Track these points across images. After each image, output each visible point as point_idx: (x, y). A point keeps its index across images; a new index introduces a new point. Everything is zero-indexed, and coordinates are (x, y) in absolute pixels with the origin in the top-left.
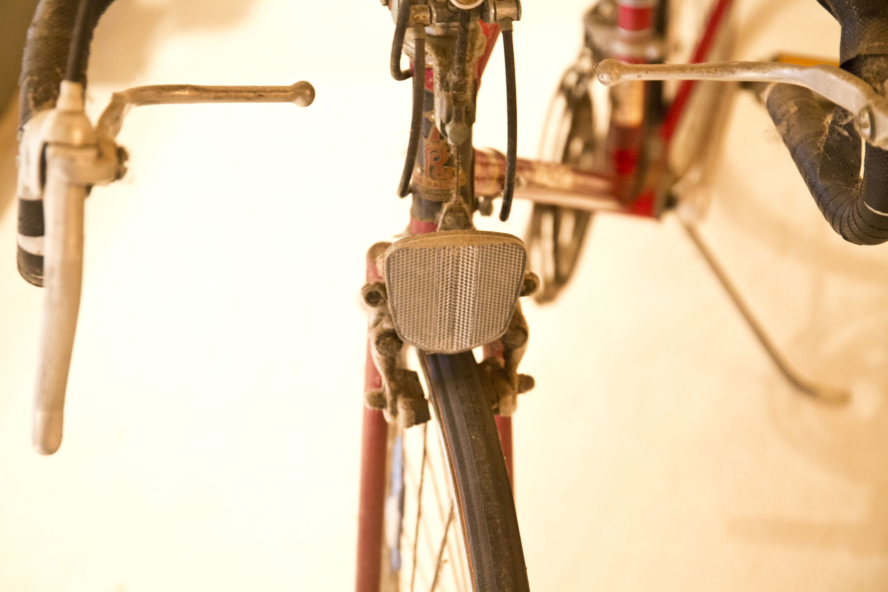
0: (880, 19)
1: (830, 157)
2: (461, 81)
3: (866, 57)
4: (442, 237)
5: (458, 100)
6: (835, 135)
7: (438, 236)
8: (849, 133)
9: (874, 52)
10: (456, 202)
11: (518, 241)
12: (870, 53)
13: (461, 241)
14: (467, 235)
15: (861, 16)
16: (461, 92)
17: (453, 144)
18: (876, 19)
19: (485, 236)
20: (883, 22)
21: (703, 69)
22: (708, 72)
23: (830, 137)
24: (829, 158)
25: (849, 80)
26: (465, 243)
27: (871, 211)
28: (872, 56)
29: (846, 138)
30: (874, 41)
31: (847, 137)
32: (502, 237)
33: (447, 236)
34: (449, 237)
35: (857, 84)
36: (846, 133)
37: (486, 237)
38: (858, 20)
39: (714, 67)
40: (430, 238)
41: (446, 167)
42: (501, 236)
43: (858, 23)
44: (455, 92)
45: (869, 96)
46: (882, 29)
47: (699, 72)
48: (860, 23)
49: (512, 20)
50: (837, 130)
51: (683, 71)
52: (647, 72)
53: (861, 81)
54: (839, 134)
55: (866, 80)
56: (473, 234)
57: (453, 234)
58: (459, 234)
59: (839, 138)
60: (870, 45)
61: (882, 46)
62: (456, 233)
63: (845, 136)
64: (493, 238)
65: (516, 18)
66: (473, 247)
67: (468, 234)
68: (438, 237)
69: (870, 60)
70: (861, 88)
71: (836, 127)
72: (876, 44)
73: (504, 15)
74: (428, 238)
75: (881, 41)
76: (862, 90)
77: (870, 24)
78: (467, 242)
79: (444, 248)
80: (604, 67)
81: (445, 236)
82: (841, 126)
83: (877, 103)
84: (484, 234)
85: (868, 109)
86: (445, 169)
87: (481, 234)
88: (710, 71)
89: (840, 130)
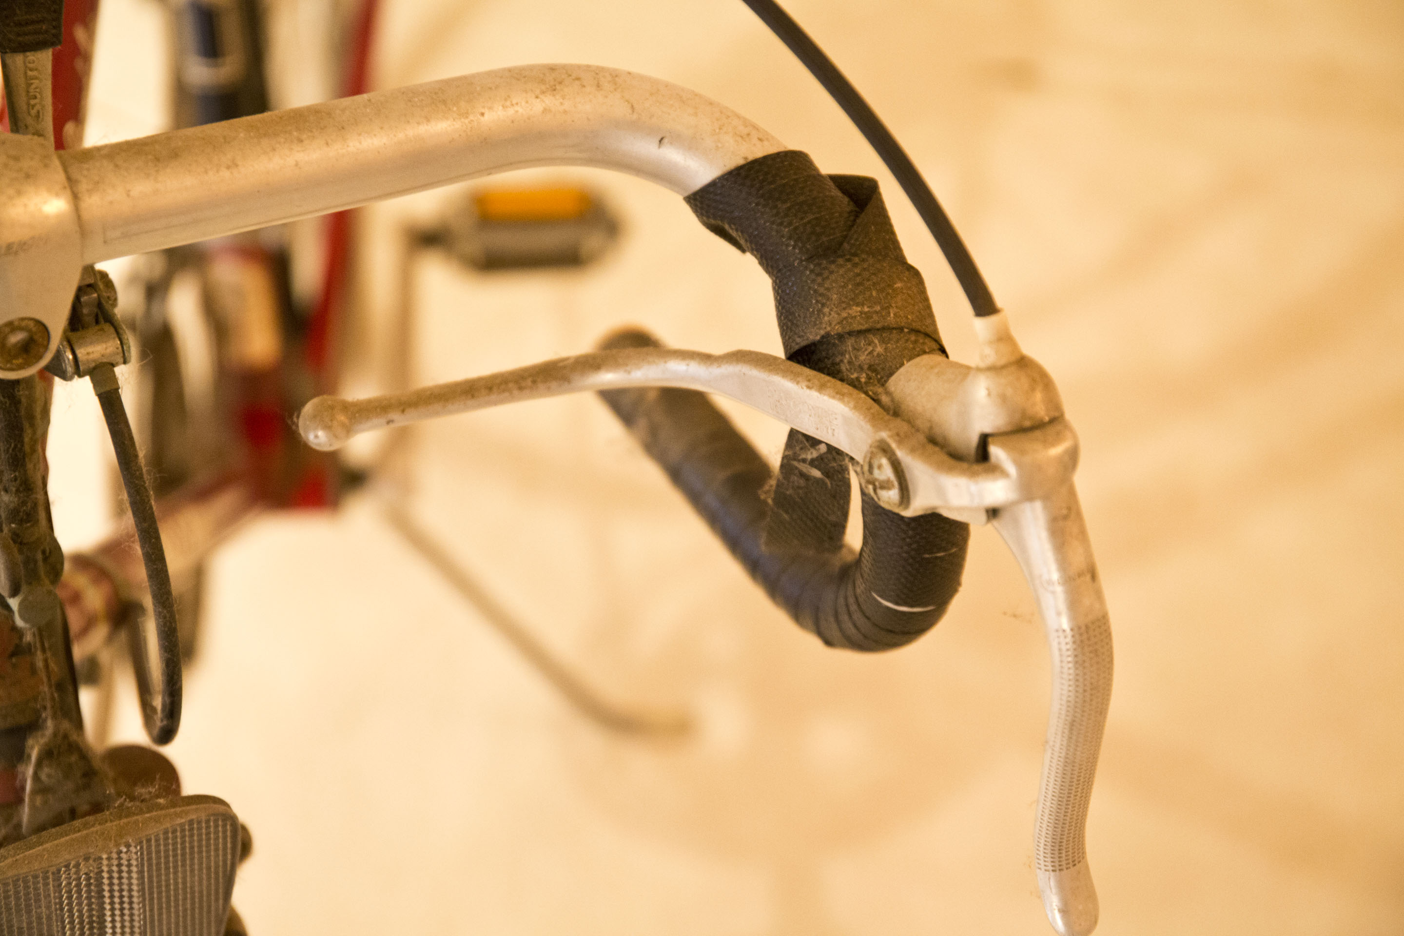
0: (849, 260)
1: (787, 512)
2: (24, 503)
3: (841, 337)
4: (55, 842)
5: (25, 541)
6: (795, 478)
7: (47, 842)
8: (823, 473)
9: (856, 327)
10: (55, 735)
11: (216, 806)
12: (848, 329)
13: (100, 844)
14: (109, 824)
15: (810, 259)
16: (28, 525)
17: (27, 626)
18: (840, 261)
19: (148, 815)
20: (855, 265)
21: (511, 385)
22: (521, 388)
23: (786, 482)
24: (786, 516)
25: (821, 388)
26: (111, 844)
27: (888, 608)
28: (850, 334)
29: (817, 481)
30: (849, 306)
31: (821, 479)
32: (184, 808)
33: (68, 838)
34: (73, 840)
35: (840, 395)
36: (816, 473)
37: (150, 818)
38: (806, 268)
39: (530, 376)
40: (31, 852)
41: (14, 660)
42: (180, 807)
43: (808, 272)
44: (13, 525)
45: (874, 420)
46: (858, 279)
47: (504, 391)
48: (812, 271)
49: (113, 365)
50: (797, 468)
51: (473, 396)
52: (403, 411)
53: (846, 388)
54: (802, 475)
55: (855, 384)
56: (120, 818)
57: (79, 831)
58: (93, 826)
59: (802, 482)
60: (844, 315)
61: (866, 313)
62: (86, 826)
63: (815, 478)
64: (165, 816)
65: (122, 360)
66: (128, 846)
67: (111, 821)
68: (47, 846)
69: (850, 342)
70: (852, 404)
71: (795, 463)
72: (855, 310)
73: (94, 361)
74: (27, 853)
75: (863, 305)
76: (855, 408)
77: (832, 272)
78: (113, 841)
79: (67, 866)
80: (315, 417)
81: (63, 840)
82: (804, 461)
83: (901, 439)
84: (144, 813)
85: (884, 449)
86: (14, 666)
87: (137, 815)
88: (523, 384)
89: (804, 468)
